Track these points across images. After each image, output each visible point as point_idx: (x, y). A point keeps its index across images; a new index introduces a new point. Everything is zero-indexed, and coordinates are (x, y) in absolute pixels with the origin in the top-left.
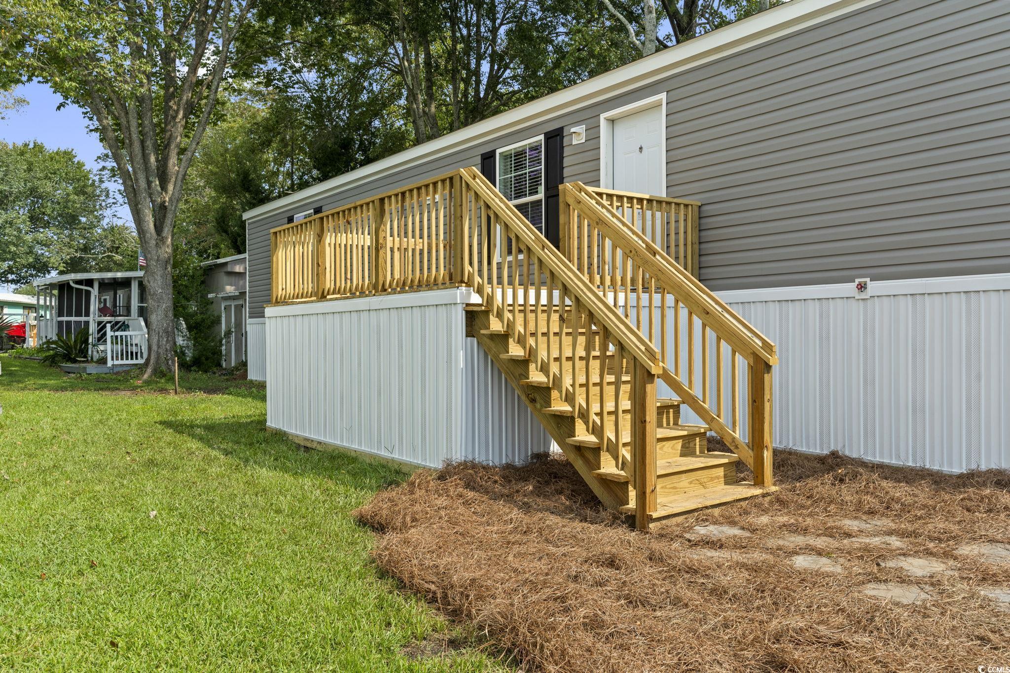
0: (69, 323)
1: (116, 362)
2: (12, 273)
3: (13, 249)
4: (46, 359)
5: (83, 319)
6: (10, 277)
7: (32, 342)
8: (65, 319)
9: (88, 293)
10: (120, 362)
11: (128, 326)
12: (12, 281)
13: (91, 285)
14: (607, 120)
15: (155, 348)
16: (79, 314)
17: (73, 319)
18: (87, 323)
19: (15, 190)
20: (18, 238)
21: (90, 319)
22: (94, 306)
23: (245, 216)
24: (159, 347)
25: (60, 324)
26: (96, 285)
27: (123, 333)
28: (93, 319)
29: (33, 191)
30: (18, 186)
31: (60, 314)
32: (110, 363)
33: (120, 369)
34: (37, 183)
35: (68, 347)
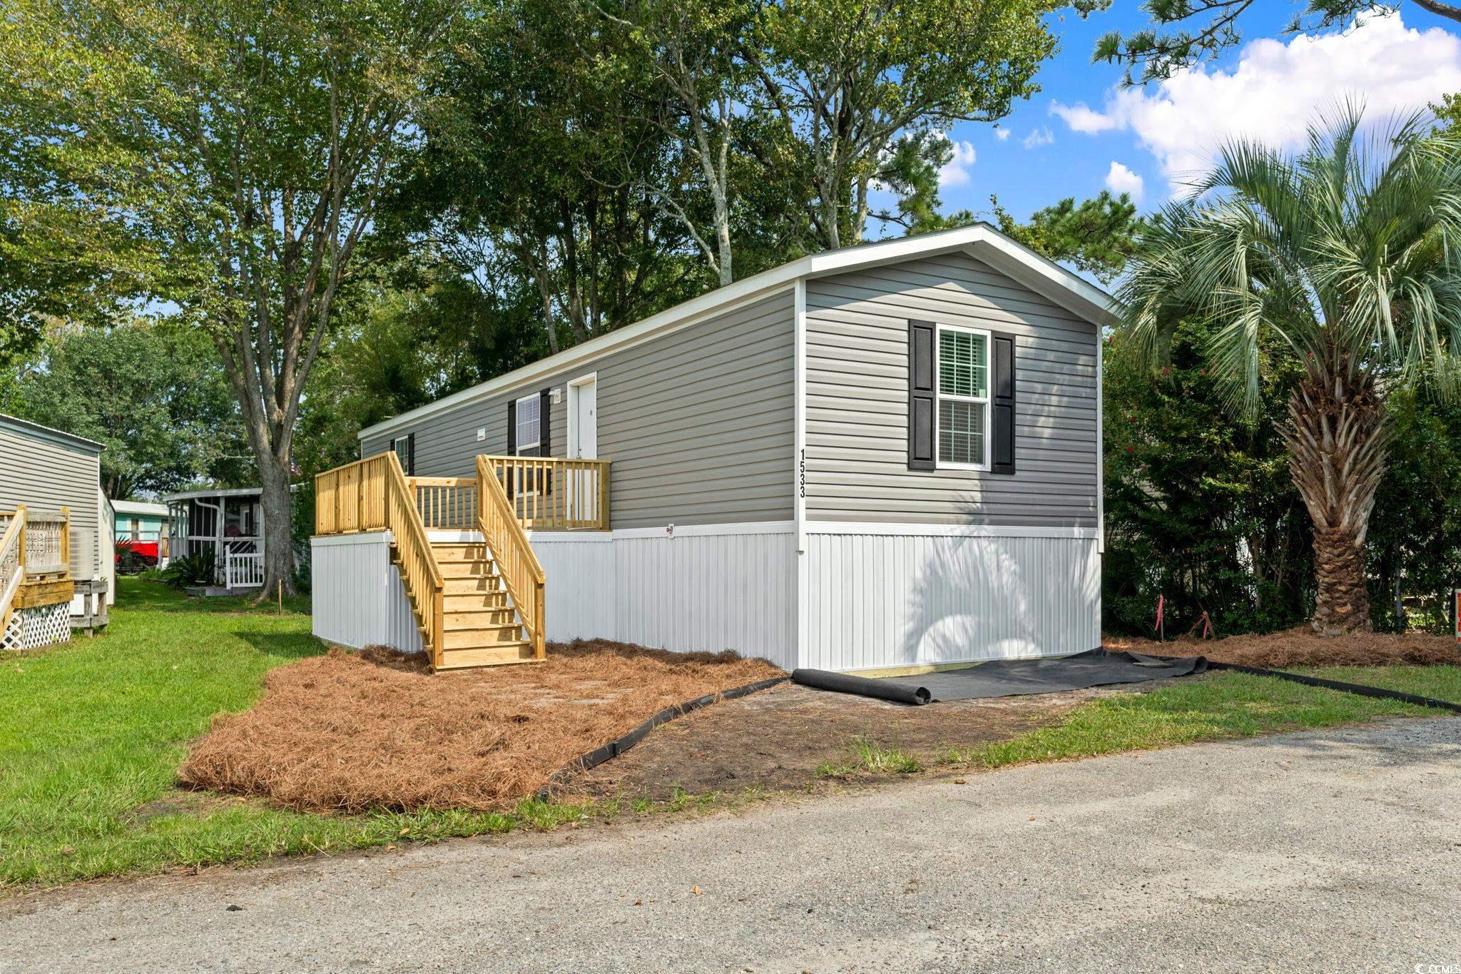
0: (198, 542)
1: (235, 585)
2: (151, 478)
3: (150, 449)
4: (170, 582)
5: (210, 539)
6: (149, 482)
7: (164, 564)
8: (195, 538)
9: (215, 511)
10: (239, 585)
11: (255, 547)
12: (152, 488)
13: (218, 504)
14: (573, 386)
15: (271, 570)
16: (207, 534)
17: (202, 538)
18: (214, 543)
19: (152, 379)
20: (157, 436)
21: (216, 539)
22: (220, 524)
23: (361, 435)
24: (276, 569)
25: (191, 542)
26: (222, 503)
27: (248, 555)
28: (218, 539)
29: (174, 379)
30: (156, 374)
31: (191, 533)
32: (229, 586)
33: (239, 592)
34: (179, 369)
35: (193, 569)
